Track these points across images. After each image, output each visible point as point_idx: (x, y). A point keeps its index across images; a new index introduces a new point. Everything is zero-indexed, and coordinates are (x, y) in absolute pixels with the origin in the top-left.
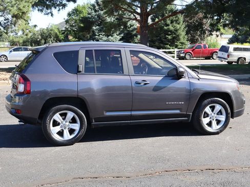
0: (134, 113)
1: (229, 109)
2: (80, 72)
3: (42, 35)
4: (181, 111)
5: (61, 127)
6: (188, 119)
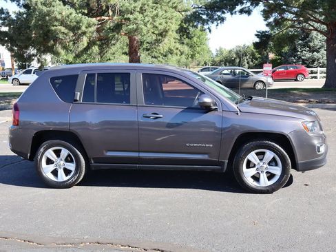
0: (143, 155)
3: (237, 54)
4: (210, 157)
6: (222, 169)
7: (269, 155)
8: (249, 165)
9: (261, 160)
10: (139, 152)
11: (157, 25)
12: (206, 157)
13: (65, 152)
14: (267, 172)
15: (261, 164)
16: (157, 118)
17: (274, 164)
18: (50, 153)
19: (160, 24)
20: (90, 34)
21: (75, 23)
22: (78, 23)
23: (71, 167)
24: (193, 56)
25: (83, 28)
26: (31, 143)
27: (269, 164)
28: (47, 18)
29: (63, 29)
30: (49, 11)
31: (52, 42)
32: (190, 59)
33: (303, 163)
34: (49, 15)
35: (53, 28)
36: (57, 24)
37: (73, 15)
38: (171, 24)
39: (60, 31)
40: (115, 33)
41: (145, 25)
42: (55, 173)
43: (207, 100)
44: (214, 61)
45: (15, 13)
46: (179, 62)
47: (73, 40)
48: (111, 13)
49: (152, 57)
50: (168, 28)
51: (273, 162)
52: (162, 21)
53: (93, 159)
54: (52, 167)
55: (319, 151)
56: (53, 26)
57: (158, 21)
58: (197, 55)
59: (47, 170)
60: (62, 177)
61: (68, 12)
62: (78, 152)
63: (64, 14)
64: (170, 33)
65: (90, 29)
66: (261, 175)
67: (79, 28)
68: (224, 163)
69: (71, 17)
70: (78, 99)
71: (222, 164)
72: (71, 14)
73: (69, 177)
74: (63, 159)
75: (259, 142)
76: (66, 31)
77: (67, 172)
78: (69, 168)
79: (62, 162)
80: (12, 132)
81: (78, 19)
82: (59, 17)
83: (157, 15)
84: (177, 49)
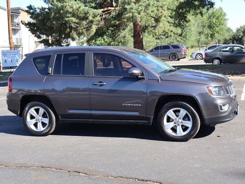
7: (183, 112)
8: (169, 120)
9: (177, 116)
10: (91, 110)
11: (150, 12)
12: (137, 114)
13: (42, 111)
15: (178, 119)
16: (101, 85)
17: (187, 119)
18: (32, 111)
19: (152, 12)
20: (97, 22)
21: (84, 15)
22: (86, 14)
23: (46, 121)
24: (212, 36)
25: (90, 18)
26: (20, 103)
27: (184, 119)
28: (62, 11)
29: (74, 19)
30: (62, 6)
31: (68, 30)
32: (210, 38)
33: (209, 119)
34: (63, 10)
35: (67, 19)
36: (70, 15)
37: (81, 9)
38: (163, 11)
39: (72, 21)
40: (116, 21)
41: (139, 13)
42: (36, 125)
43: (136, 71)
44: (226, 40)
45: (39, 8)
46: (199, 41)
47: (87, 28)
48: (114, 4)
49: (156, 39)
50: (161, 14)
51: (186, 118)
52: (153, 9)
53: (61, 115)
54: (34, 121)
55: (222, 109)
56: (67, 17)
57: (151, 9)
58: (216, 35)
59: (30, 123)
60: (41, 128)
61: (77, 6)
62: (50, 111)
63: (74, 7)
64: (163, 18)
65: (96, 19)
66: (178, 127)
67: (87, 18)
68: (150, 118)
69: (80, 10)
70: (50, 72)
71: (149, 119)
72: (80, 7)
73: (45, 128)
74: (41, 115)
75: (175, 103)
76: (77, 21)
77: (44, 124)
78: (44, 121)
79: (40, 118)
80: (8, 97)
81: (86, 11)
82: (70, 10)
83: (149, 5)
84: (172, 31)
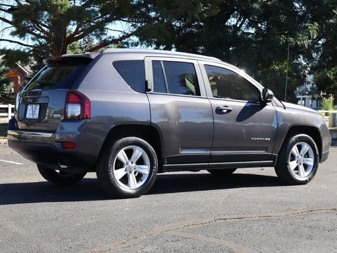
0: (214, 152)
1: (317, 150)
2: (150, 90)
4: (266, 151)
5: (126, 170)
6: (274, 163)
14: (304, 164)
15: (300, 156)
68: (276, 156)
74: (135, 161)
79: (133, 165)
